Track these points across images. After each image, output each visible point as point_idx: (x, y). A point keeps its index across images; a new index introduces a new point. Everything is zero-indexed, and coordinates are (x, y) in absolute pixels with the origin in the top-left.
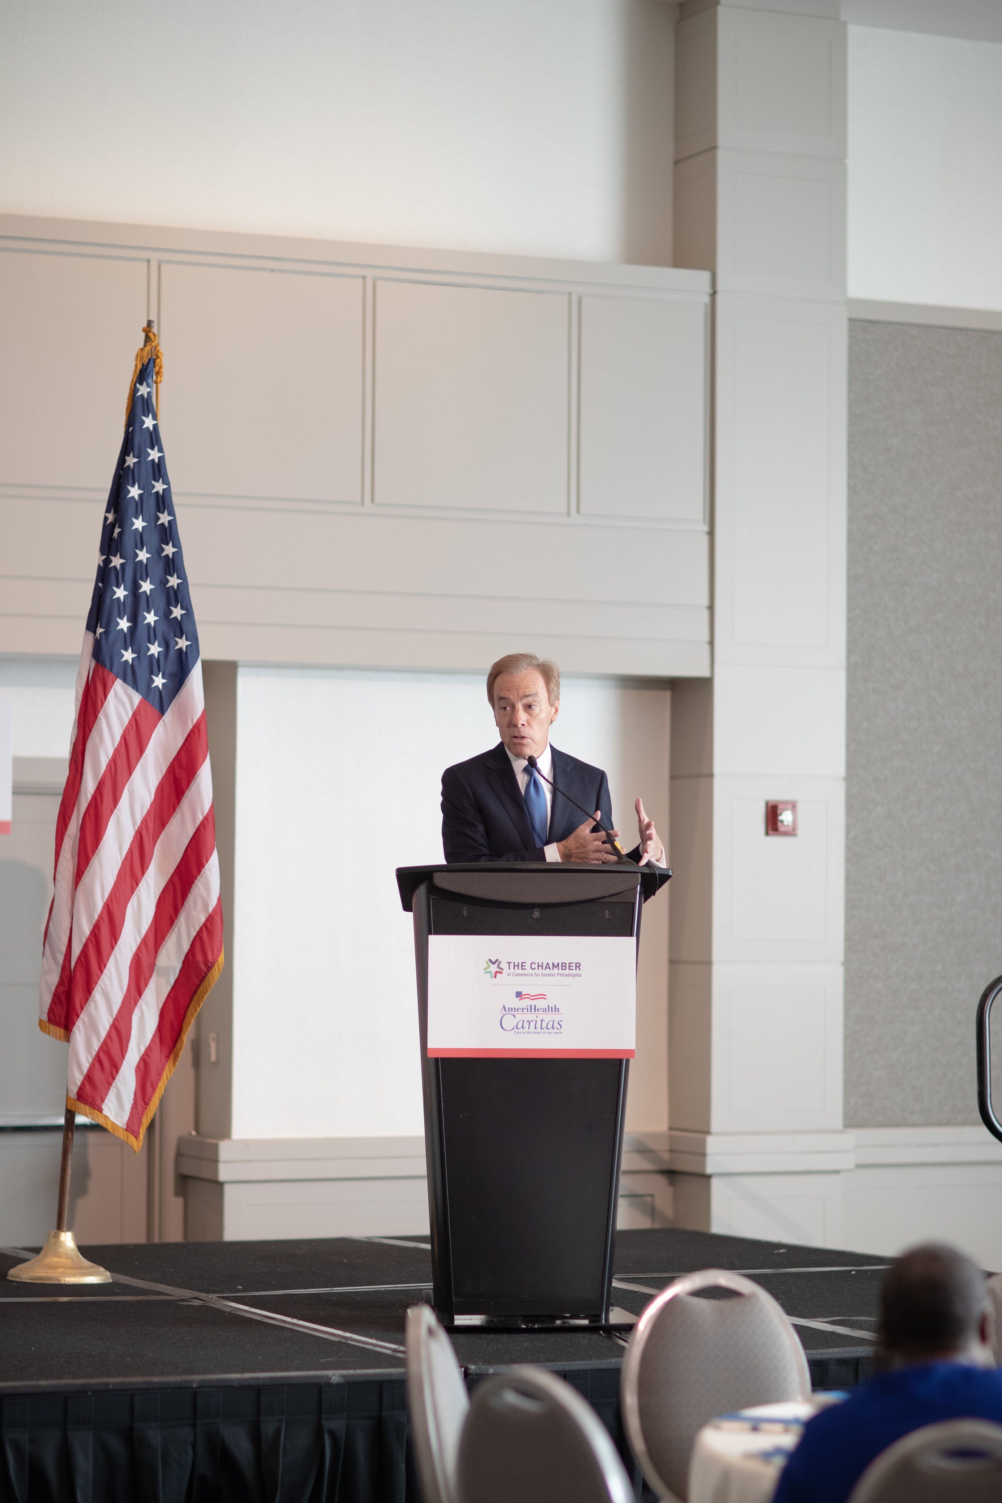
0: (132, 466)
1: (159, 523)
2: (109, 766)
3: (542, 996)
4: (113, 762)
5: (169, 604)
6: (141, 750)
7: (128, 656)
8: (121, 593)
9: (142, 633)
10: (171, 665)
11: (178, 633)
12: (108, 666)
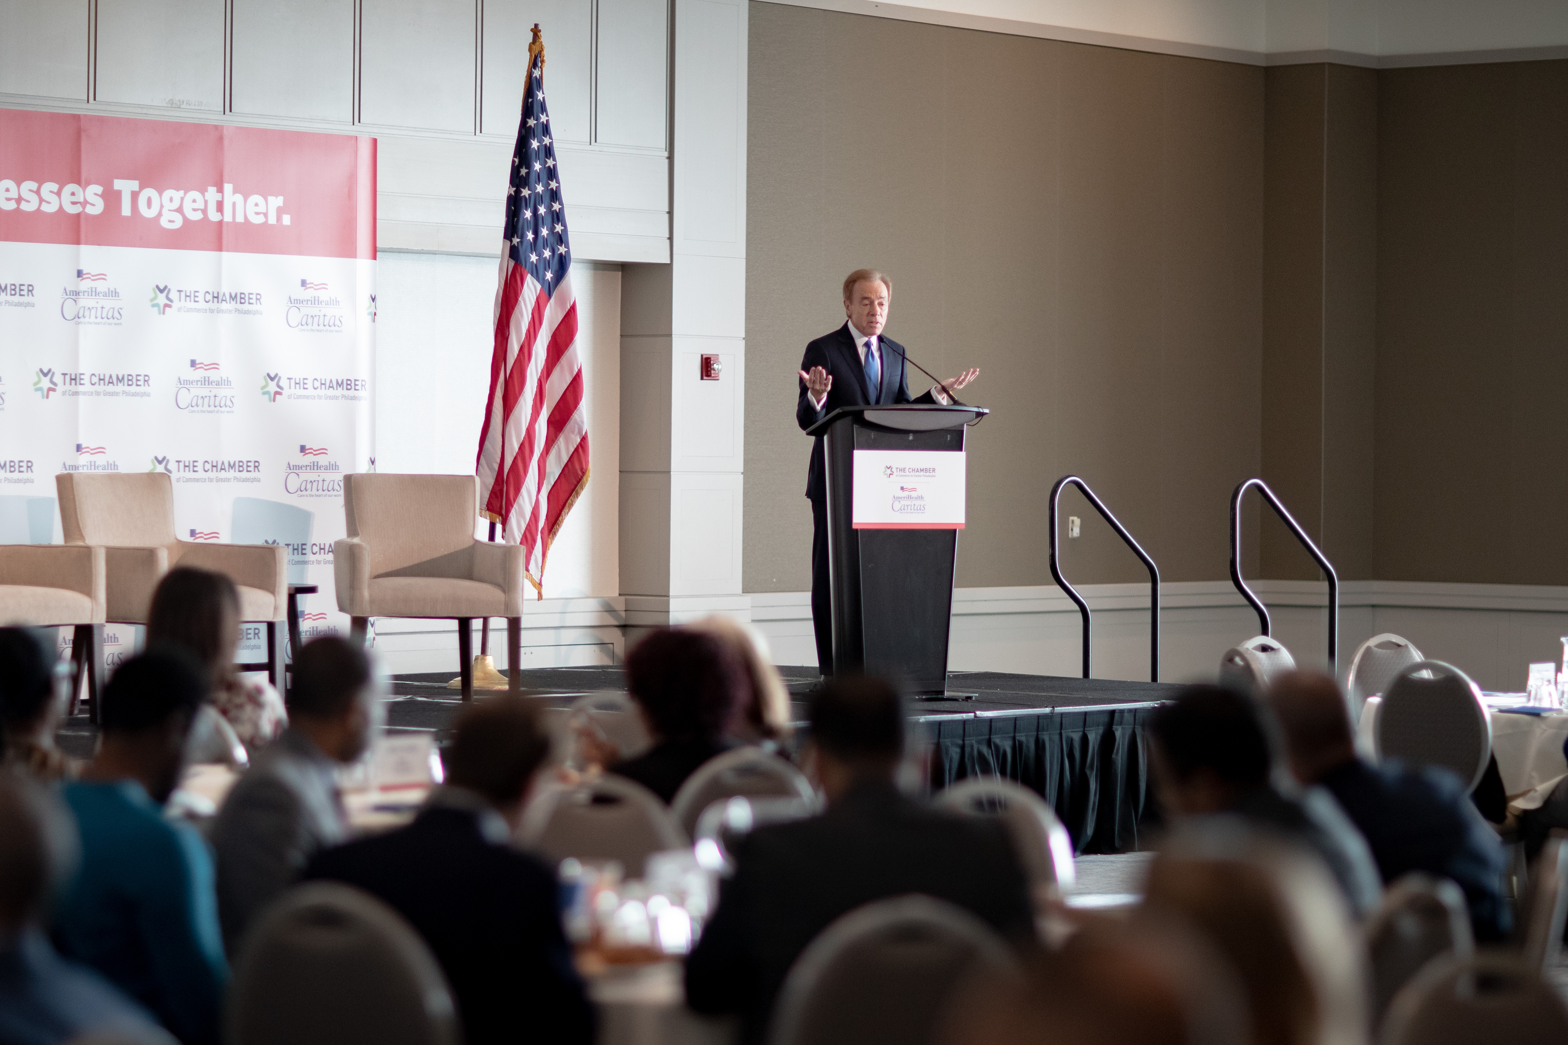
0: (533, 126)
1: (547, 166)
2: (526, 334)
3: (914, 490)
4: (528, 331)
5: (553, 222)
6: (541, 323)
7: (534, 258)
8: (528, 214)
9: (540, 242)
10: (555, 264)
11: (559, 243)
12: (524, 266)
